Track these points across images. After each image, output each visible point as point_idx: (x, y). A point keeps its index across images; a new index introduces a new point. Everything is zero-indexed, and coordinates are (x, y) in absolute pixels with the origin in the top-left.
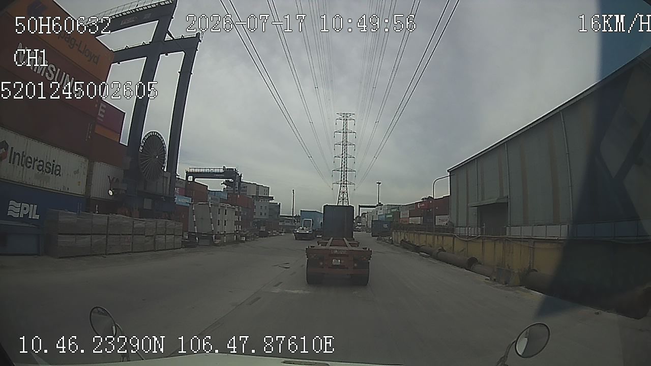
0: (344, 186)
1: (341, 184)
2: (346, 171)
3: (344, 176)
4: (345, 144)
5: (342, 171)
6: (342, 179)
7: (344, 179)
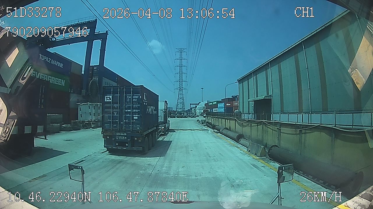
0: (181, 91)
1: (179, 89)
2: (182, 82)
3: (181, 85)
4: (181, 66)
5: (180, 82)
6: (180, 86)
7: (181, 86)
